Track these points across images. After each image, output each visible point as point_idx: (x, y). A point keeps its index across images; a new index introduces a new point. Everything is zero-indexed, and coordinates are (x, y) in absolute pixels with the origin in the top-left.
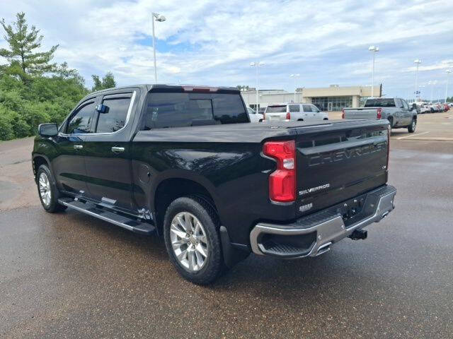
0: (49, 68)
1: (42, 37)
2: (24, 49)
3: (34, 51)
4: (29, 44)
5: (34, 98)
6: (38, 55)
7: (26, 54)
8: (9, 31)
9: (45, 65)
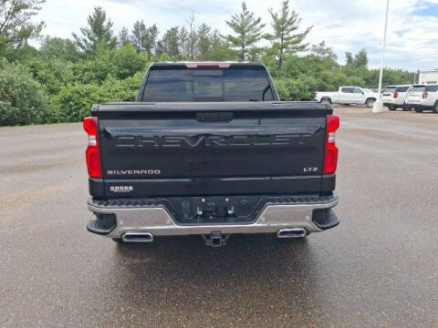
0: (302, 48)
1: (300, 19)
2: (285, 32)
3: (292, 34)
4: (289, 27)
5: (283, 75)
6: (294, 36)
7: (285, 36)
8: (275, 17)
9: (299, 45)
